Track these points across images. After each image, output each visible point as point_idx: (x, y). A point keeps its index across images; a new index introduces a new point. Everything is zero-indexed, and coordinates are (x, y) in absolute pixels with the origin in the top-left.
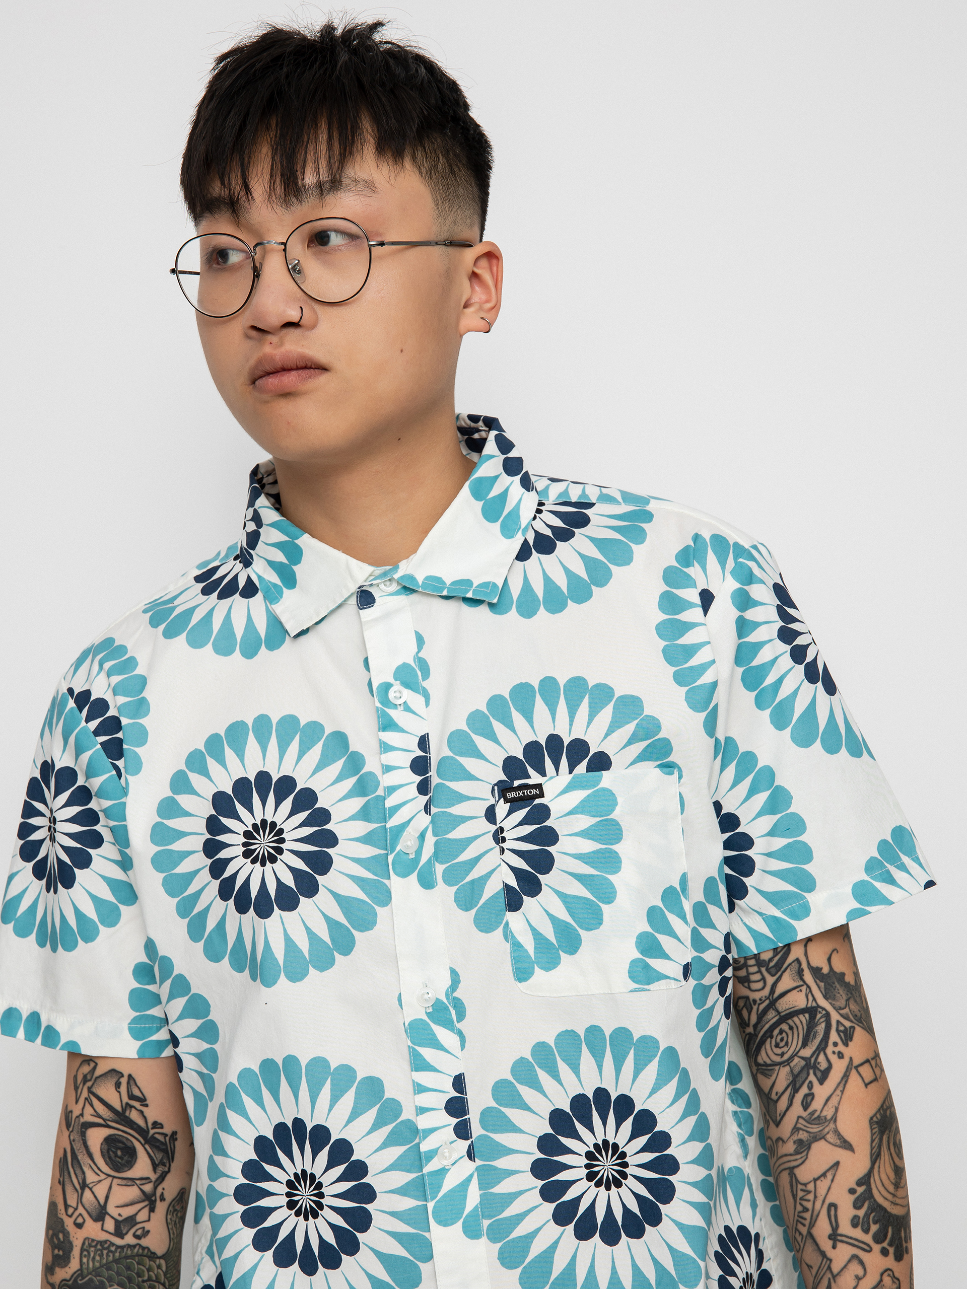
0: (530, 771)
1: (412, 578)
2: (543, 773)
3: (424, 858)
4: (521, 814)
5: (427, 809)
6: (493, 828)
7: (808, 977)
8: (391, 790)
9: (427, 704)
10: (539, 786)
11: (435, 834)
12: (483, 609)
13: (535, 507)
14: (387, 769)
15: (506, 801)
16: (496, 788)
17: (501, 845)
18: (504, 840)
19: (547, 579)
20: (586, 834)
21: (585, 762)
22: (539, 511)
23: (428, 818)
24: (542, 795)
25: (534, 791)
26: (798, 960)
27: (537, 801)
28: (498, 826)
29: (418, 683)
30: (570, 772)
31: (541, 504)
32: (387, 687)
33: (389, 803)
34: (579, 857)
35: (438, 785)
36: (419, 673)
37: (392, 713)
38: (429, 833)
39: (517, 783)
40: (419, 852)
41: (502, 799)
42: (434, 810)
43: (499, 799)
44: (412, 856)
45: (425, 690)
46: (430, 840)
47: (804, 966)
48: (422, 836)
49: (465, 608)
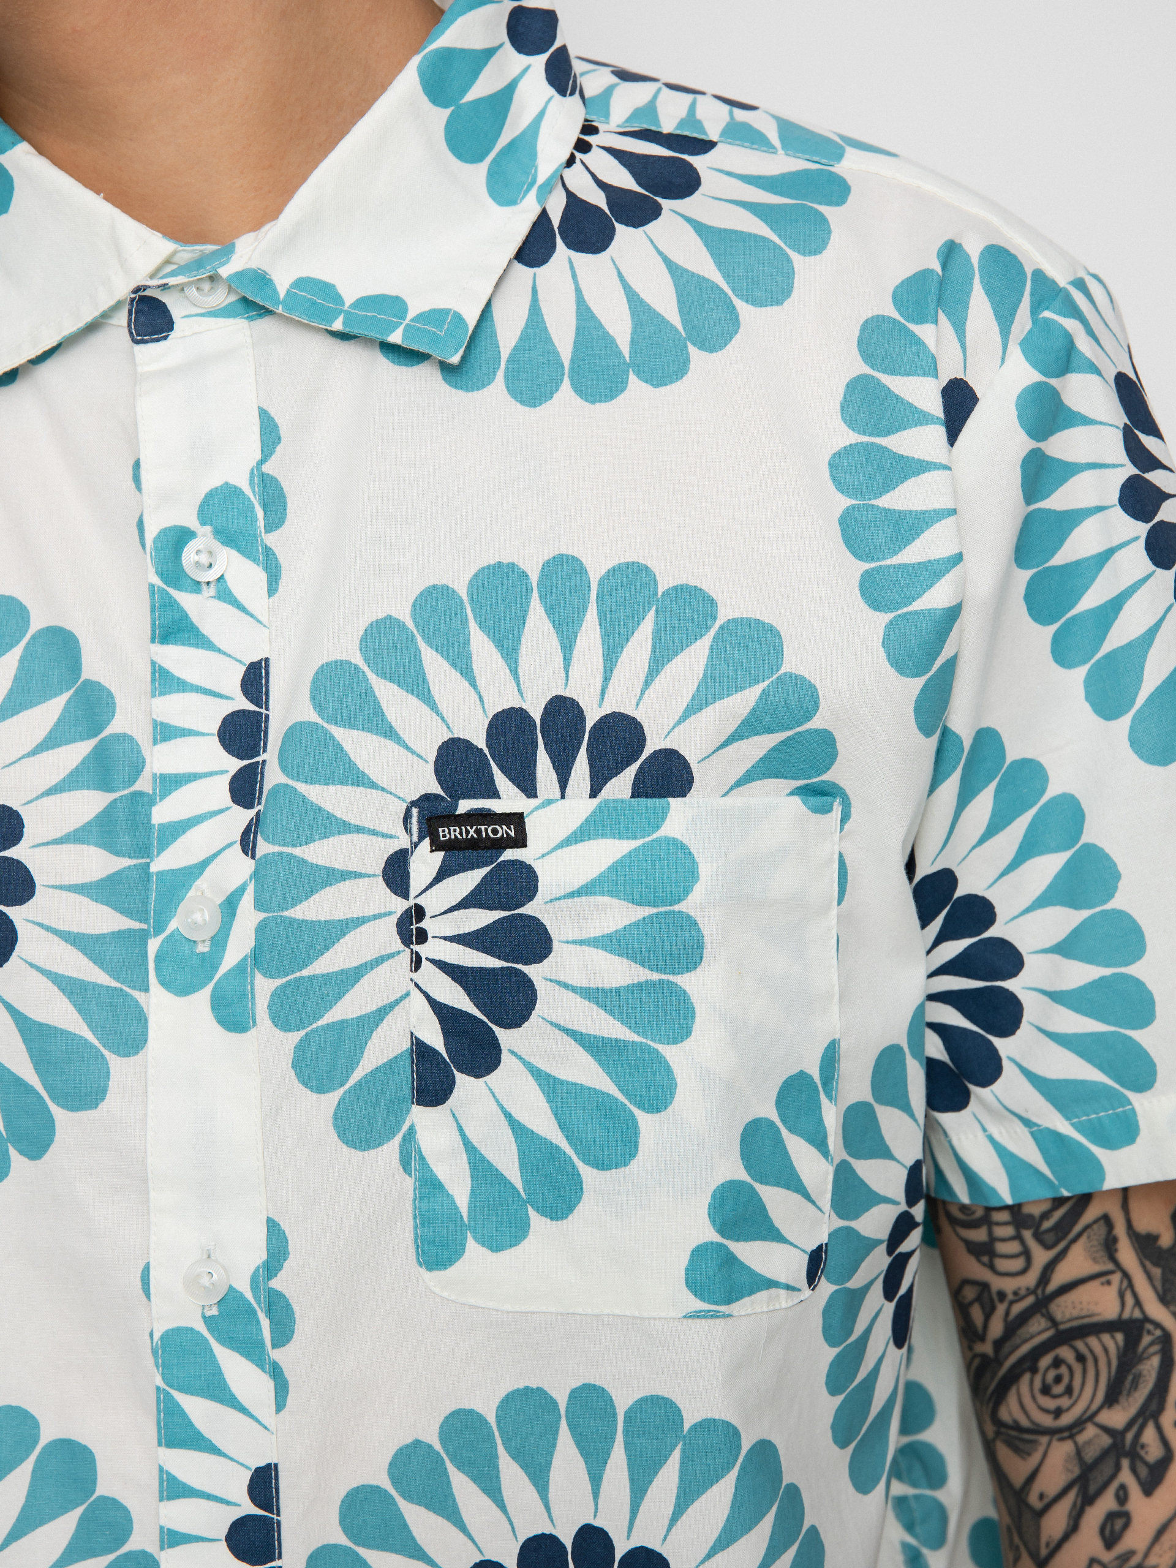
0: (501, 780)
1: (261, 279)
2: (529, 789)
3: (231, 958)
4: (468, 881)
5: (247, 842)
6: (400, 906)
7: (1127, 1255)
8: (170, 783)
9: (272, 588)
10: (517, 820)
11: (260, 904)
12: (426, 376)
13: (574, 134)
14: (165, 732)
15: (436, 846)
16: (415, 811)
17: (415, 948)
18: (422, 936)
19: (584, 313)
20: (613, 943)
21: (631, 772)
22: (582, 146)
23: (247, 865)
24: (520, 841)
25: (503, 830)
26: (1106, 1219)
27: (509, 855)
28: (412, 902)
29: (254, 536)
30: (594, 794)
31: (589, 129)
32: (179, 538)
33: (162, 813)
34: (593, 995)
35: (278, 788)
36: (260, 513)
37: (186, 600)
38: (247, 901)
39: (464, 806)
40: (220, 941)
41: (427, 841)
42: (263, 847)
43: (421, 839)
44: (203, 948)
45: (269, 555)
46: (248, 918)
47: (1120, 1230)
48: (230, 905)
49: (383, 364)
